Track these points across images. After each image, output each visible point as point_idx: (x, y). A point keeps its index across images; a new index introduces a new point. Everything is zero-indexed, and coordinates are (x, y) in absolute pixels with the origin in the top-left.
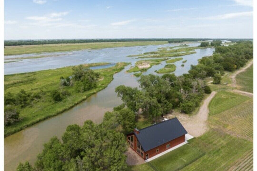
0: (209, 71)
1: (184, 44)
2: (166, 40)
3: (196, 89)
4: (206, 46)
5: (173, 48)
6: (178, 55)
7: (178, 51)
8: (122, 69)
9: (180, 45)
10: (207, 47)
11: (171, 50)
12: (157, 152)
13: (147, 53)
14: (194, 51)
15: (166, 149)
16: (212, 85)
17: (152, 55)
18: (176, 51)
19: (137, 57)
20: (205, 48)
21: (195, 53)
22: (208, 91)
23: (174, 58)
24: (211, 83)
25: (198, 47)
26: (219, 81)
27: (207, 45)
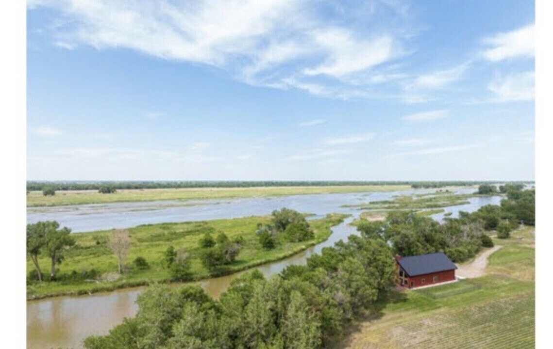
0: (492, 221)
1: (444, 189)
2: (407, 183)
3: (468, 236)
4: (491, 193)
5: (423, 195)
6: (436, 206)
7: (433, 200)
8: (340, 221)
9: (437, 192)
10: (492, 195)
11: (420, 198)
12: (422, 283)
13: (377, 203)
14: (466, 201)
15: (431, 282)
16: (496, 239)
17: (387, 205)
18: (431, 200)
19: (359, 208)
20: (488, 196)
21: (469, 203)
22: (488, 244)
23: (429, 210)
24: (495, 238)
25: (475, 194)
26: (506, 233)
27: (491, 191)
